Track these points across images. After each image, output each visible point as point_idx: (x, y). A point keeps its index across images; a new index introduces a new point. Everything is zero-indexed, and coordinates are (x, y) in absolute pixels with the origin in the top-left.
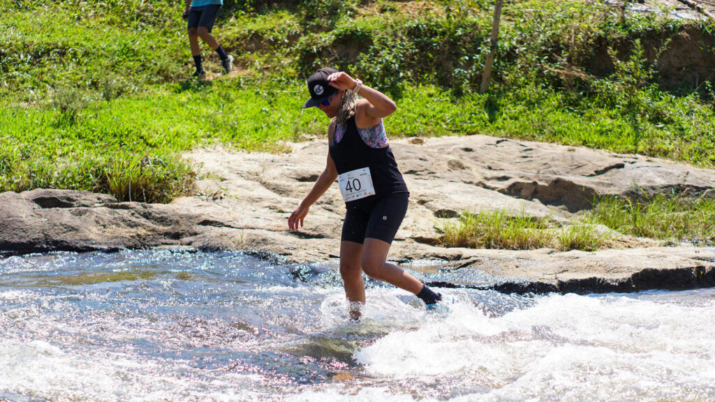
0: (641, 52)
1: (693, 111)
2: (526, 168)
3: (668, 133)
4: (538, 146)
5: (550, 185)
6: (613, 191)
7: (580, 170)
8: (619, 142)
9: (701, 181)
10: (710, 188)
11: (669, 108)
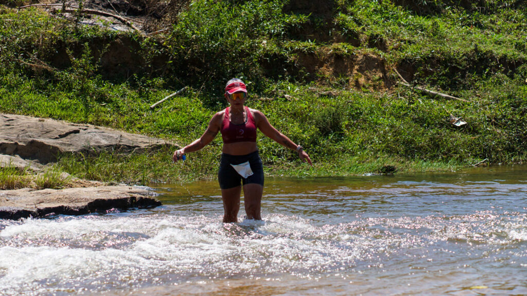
0: (89, 52)
1: (125, 94)
2: (9, 133)
3: (109, 109)
4: (17, 118)
5: (27, 145)
6: (72, 149)
7: (49, 135)
8: (76, 115)
9: (131, 142)
10: (138, 147)
11: (109, 92)
